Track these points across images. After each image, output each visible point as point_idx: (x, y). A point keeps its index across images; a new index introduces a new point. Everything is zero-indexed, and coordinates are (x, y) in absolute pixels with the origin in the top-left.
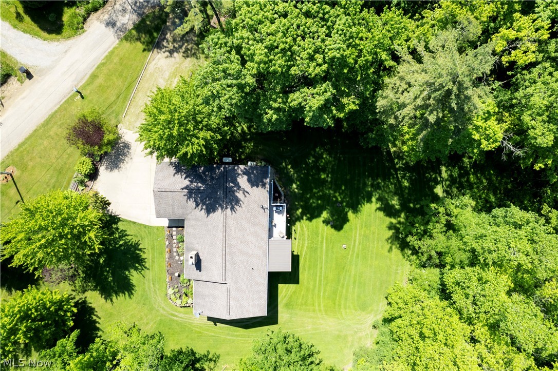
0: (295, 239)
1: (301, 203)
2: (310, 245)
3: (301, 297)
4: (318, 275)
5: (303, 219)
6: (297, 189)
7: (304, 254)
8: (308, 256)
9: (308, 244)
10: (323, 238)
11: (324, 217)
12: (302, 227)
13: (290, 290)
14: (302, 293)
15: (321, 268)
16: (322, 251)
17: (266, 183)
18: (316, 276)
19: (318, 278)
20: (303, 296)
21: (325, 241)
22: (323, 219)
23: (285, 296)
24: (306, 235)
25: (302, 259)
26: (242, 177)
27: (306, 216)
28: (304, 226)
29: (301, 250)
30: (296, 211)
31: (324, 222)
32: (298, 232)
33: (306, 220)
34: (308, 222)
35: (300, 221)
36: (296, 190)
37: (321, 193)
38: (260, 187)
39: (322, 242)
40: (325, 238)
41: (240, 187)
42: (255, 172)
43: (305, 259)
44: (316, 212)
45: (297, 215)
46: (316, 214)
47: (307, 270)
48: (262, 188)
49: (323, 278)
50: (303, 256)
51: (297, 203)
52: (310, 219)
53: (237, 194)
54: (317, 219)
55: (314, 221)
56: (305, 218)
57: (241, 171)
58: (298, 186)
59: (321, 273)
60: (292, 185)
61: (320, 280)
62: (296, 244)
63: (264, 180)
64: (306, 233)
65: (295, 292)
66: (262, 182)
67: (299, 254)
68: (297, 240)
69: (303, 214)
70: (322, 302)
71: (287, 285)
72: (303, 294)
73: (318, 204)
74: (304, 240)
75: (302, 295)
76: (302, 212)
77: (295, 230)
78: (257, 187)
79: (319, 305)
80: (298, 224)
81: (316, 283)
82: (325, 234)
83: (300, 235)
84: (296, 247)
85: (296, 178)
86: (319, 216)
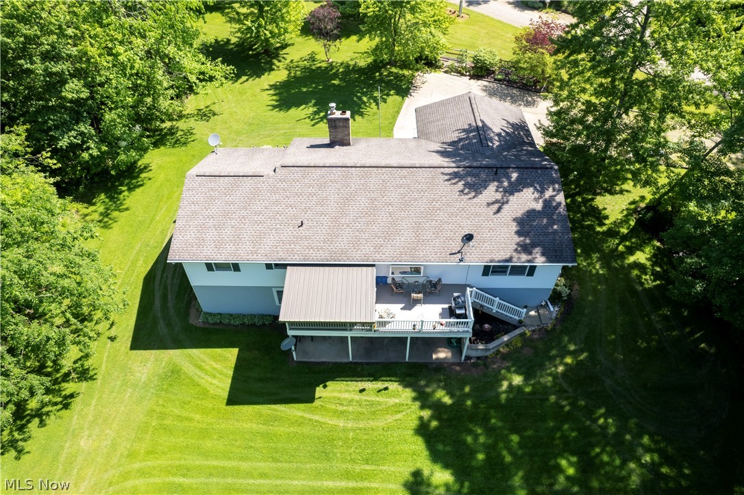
0: (362, 391)
1: (469, 403)
2: (341, 435)
3: (185, 414)
4: (245, 466)
5: (422, 407)
6: (510, 385)
7: (317, 418)
8: (306, 430)
9: (345, 430)
10: (362, 477)
11: (432, 473)
12: (397, 409)
13: (215, 381)
14: (197, 417)
15: (263, 475)
16: (318, 475)
17: (530, 253)
18: (242, 459)
19: (234, 464)
20: (187, 419)
21: (352, 484)
22: (426, 472)
23: (200, 368)
24: (372, 424)
25: (300, 414)
26: (536, 200)
27: (432, 417)
28: (399, 416)
29: (326, 410)
30: (444, 388)
31: (417, 474)
32: (381, 398)
33: (421, 418)
34: (415, 423)
35: (415, 399)
36: (505, 384)
37: (508, 459)
38: (517, 239)
39: (347, 475)
40: (360, 485)
41: (512, 193)
42: (555, 227)
43: (300, 423)
44: (448, 448)
45: (434, 392)
46: (440, 447)
47: (263, 428)
48: (518, 244)
49: (229, 480)
50: (307, 416)
51: (467, 389)
52: (422, 429)
53: (492, 187)
54: (426, 453)
55: (419, 445)
56: (426, 414)
57: (552, 197)
58: (519, 388)
59: (249, 475)
60: (517, 372)
61: (223, 472)
62: (346, 395)
63: (537, 250)
64: (380, 423)
65: (204, 394)
66: (534, 245)
67: (317, 403)
68: (357, 397)
69: (438, 408)
70: (152, 480)
71: (231, 373)
72: (190, 420)
73: (473, 453)
74: (358, 416)
75: (192, 415)
76: (444, 405)
77: (386, 389)
78: (519, 233)
79: (142, 473)
80: (408, 394)
81: (216, 458)
82: (373, 485)
83: (372, 404)
84: (336, 394)
85: (539, 383)
86: (436, 456)
